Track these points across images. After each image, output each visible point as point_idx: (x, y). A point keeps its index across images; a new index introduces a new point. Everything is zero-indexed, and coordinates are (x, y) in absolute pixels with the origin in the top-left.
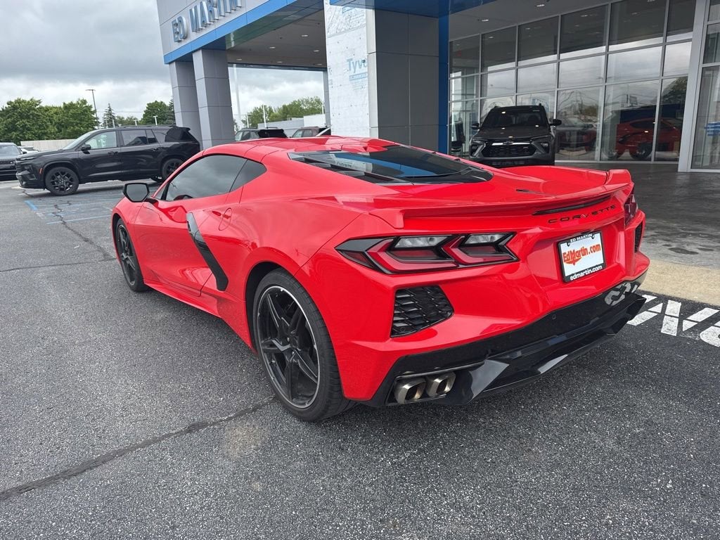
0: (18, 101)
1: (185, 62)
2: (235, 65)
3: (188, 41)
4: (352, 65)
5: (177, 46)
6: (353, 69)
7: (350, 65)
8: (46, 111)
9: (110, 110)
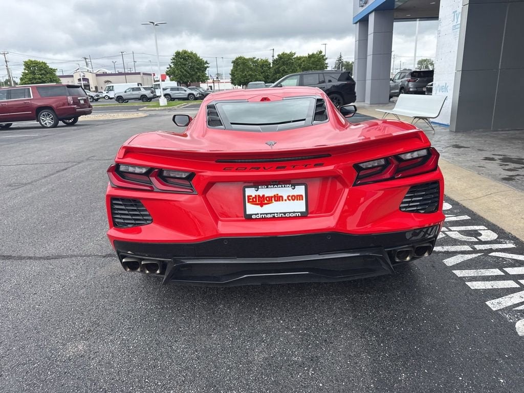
0: (283, 54)
1: (364, 21)
2: (418, 20)
3: (367, 5)
4: (456, 16)
5: (361, 9)
6: (456, 20)
7: (454, 16)
8: (299, 60)
9: (341, 57)
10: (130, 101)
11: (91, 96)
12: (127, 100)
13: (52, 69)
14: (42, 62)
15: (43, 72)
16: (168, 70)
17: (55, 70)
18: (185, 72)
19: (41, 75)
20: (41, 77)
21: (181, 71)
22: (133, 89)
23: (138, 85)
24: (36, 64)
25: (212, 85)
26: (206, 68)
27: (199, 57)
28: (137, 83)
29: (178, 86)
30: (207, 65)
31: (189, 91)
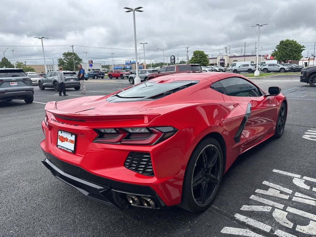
10: (241, 72)
11: (222, 69)
12: (239, 72)
13: (206, 55)
14: (202, 51)
15: (201, 56)
16: (273, 53)
17: (207, 55)
18: (285, 54)
19: (200, 58)
20: (199, 59)
21: (282, 54)
22: (244, 65)
23: (251, 63)
24: (199, 52)
25: (308, 61)
26: (302, 51)
27: (298, 43)
28: (250, 62)
29: (278, 63)
30: (304, 48)
31: (281, 66)
